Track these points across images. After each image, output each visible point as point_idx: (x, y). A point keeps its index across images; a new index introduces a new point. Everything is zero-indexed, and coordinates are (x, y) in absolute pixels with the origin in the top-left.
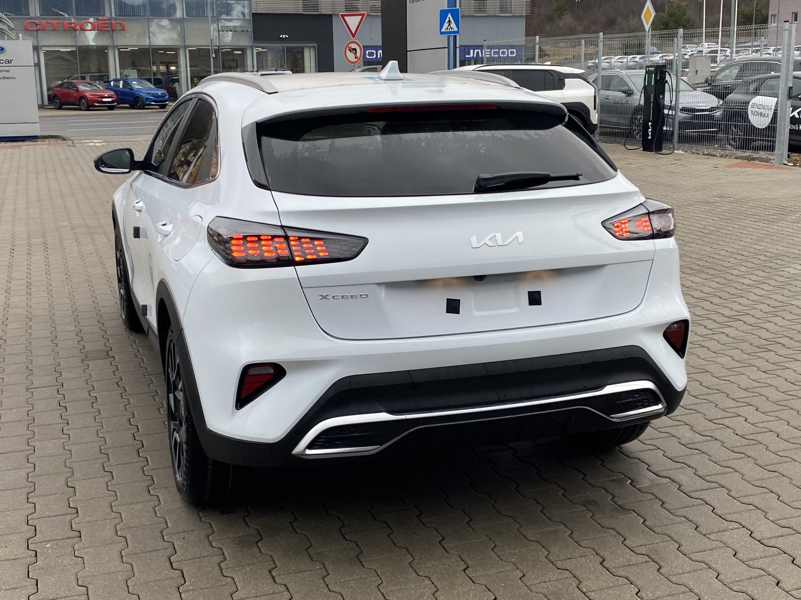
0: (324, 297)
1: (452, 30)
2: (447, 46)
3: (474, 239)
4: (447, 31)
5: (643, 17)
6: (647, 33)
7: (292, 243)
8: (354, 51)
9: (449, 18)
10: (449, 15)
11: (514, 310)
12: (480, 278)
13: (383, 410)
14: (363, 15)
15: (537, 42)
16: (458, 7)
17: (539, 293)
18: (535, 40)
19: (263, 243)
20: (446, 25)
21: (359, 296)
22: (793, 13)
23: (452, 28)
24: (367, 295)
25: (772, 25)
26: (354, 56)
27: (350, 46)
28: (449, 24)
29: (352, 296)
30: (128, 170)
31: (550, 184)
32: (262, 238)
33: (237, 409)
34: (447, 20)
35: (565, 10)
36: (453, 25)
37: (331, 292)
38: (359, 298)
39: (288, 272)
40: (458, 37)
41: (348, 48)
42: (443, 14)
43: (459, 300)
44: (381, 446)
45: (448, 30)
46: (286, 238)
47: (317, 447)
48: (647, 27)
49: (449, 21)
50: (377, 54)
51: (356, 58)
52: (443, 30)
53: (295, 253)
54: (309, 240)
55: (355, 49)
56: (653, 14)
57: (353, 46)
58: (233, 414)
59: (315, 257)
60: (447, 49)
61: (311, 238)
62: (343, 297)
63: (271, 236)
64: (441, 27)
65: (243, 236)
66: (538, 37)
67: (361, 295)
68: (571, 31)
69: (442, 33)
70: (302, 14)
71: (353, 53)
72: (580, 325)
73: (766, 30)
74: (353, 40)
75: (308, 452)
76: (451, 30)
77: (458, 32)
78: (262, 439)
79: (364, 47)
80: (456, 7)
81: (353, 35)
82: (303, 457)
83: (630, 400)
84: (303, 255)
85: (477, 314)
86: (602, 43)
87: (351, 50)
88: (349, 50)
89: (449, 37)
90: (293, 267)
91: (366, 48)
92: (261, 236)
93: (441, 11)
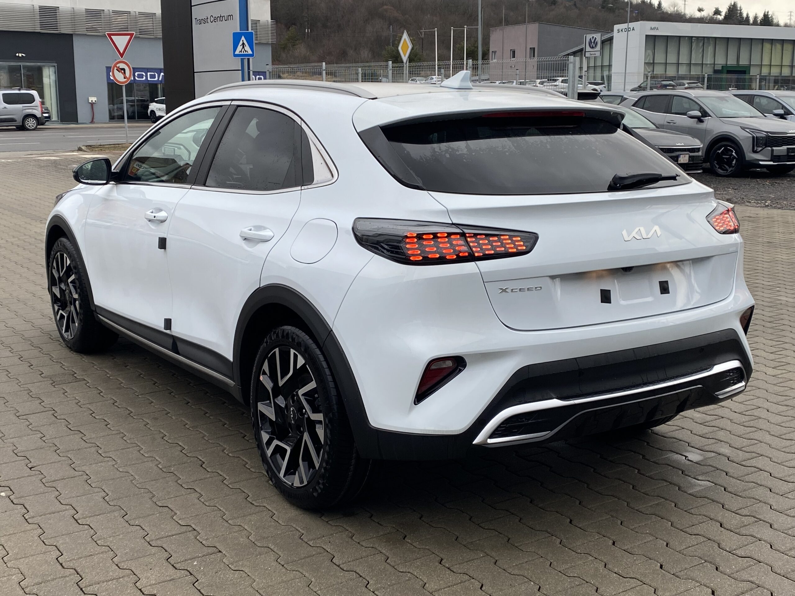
0: (504, 291)
1: (247, 53)
2: (240, 69)
3: (624, 233)
4: (240, 53)
5: (400, 48)
6: (405, 65)
7: (469, 239)
8: (123, 71)
9: (243, 41)
10: (243, 38)
11: (650, 299)
12: (627, 270)
13: (554, 397)
14: (131, 35)
15: (324, 68)
16: (250, 30)
17: (667, 282)
18: (322, 66)
19: (439, 240)
20: (240, 48)
21: (534, 288)
22: (511, 50)
23: (246, 51)
24: (541, 287)
25: (493, 61)
26: (123, 76)
27: (118, 65)
28: (243, 47)
29: (528, 289)
30: (105, 182)
31: (661, 183)
32: (439, 235)
33: (415, 404)
34: (241, 43)
35: (297, 40)
36: (247, 48)
37: (509, 285)
38: (534, 291)
39: (469, 267)
40: (251, 60)
41: (116, 68)
42: (236, 38)
43: (610, 290)
44: (551, 431)
45: (242, 53)
46: (463, 235)
47: (496, 436)
48: (405, 58)
49: (243, 44)
50: (146, 76)
51: (125, 78)
52: (237, 52)
53: (474, 249)
54: (484, 236)
55: (124, 69)
56: (410, 46)
57: (122, 66)
58: (411, 409)
59: (493, 252)
60: (240, 72)
61: (487, 235)
62: (520, 290)
63: (447, 233)
64: (235, 50)
65: (417, 234)
66: (324, 63)
67: (536, 288)
68: (305, 60)
69: (235, 55)
70: (39, 33)
71: (122, 72)
72: (700, 311)
73: (488, 65)
74: (122, 59)
75: (490, 441)
76: (245, 53)
77: (252, 55)
78: (446, 431)
79: (133, 68)
80: (248, 30)
81: (122, 55)
82: (486, 446)
83: (728, 378)
84: (481, 251)
85: (623, 303)
86: (391, 71)
87: (120, 70)
88: (117, 70)
89: (242, 61)
90: (473, 263)
91: (135, 70)
92: (438, 233)
93: (235, 35)
